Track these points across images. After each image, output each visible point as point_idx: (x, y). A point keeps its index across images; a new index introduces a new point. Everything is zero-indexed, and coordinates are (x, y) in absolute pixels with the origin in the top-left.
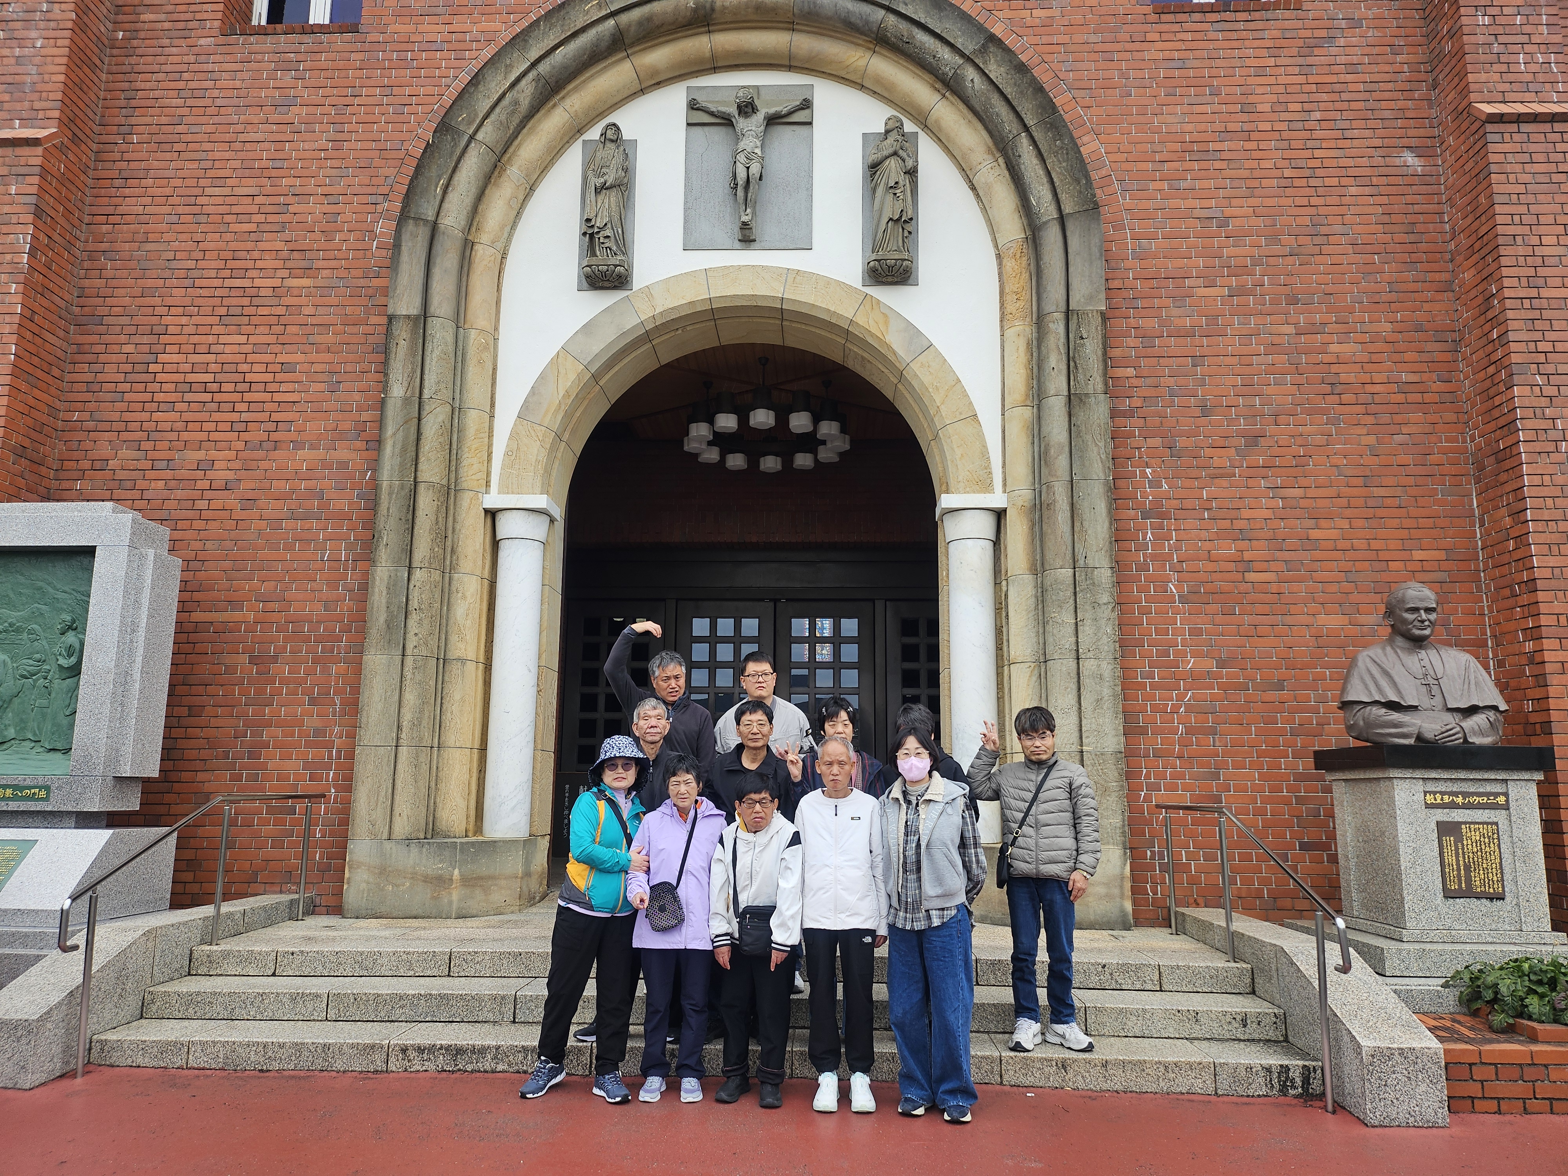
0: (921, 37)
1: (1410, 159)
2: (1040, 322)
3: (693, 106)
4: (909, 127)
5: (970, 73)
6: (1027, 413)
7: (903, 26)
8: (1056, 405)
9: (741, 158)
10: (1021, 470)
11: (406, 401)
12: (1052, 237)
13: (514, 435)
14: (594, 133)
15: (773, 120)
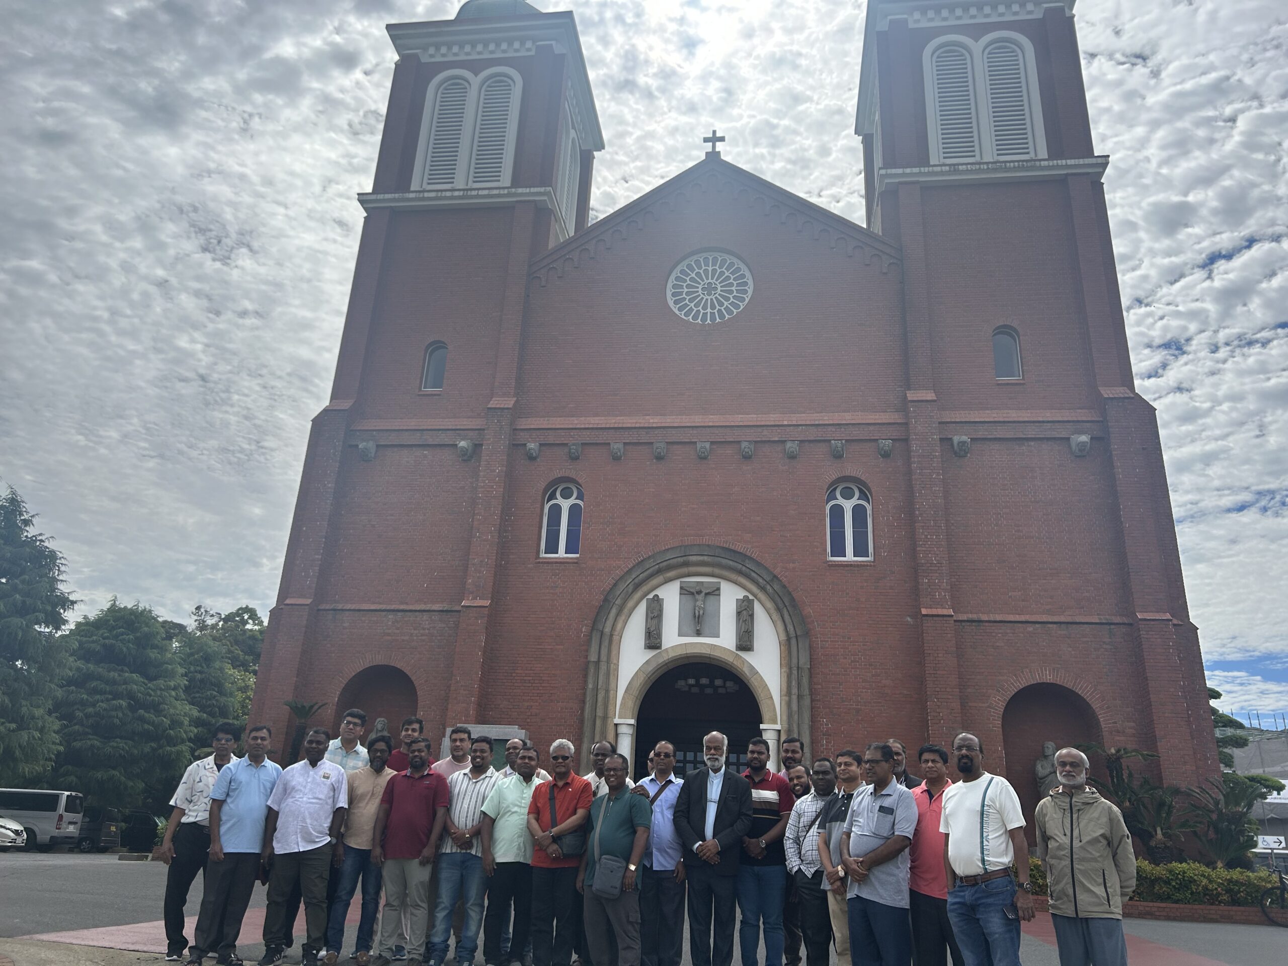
0: (753, 574)
1: (909, 619)
2: (790, 668)
3: (681, 588)
4: (751, 597)
5: (768, 586)
6: (787, 698)
7: (748, 570)
8: (794, 698)
9: (697, 608)
10: (785, 718)
11: (593, 689)
12: (794, 641)
13: (623, 698)
14: (651, 596)
15: (707, 594)
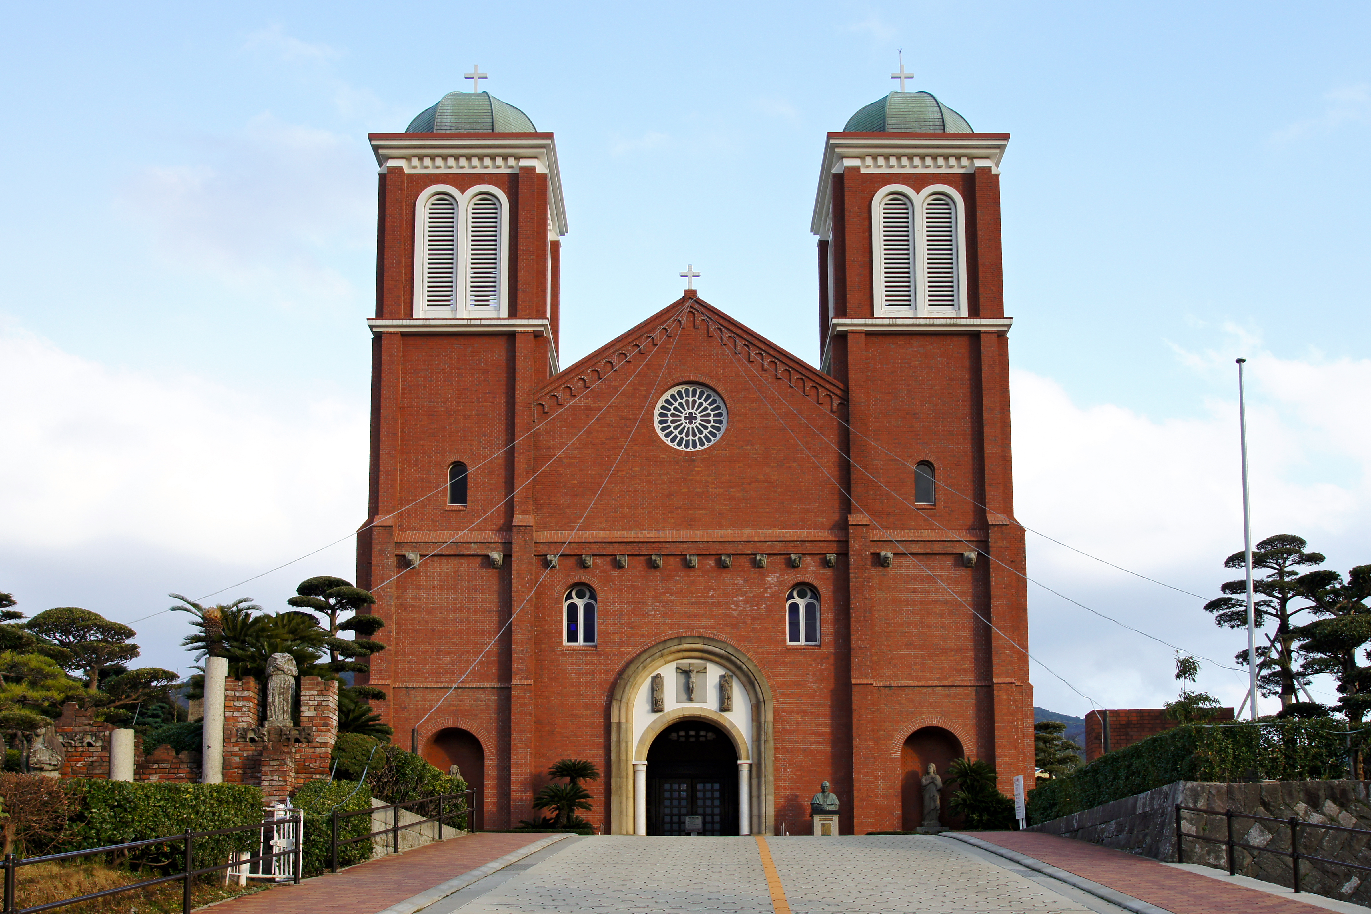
0: (733, 658)
3: (678, 668)
4: (729, 674)
5: (744, 666)
7: (728, 655)
9: (690, 682)
10: (755, 756)
11: (616, 742)
12: (762, 704)
13: (638, 747)
14: (654, 674)
